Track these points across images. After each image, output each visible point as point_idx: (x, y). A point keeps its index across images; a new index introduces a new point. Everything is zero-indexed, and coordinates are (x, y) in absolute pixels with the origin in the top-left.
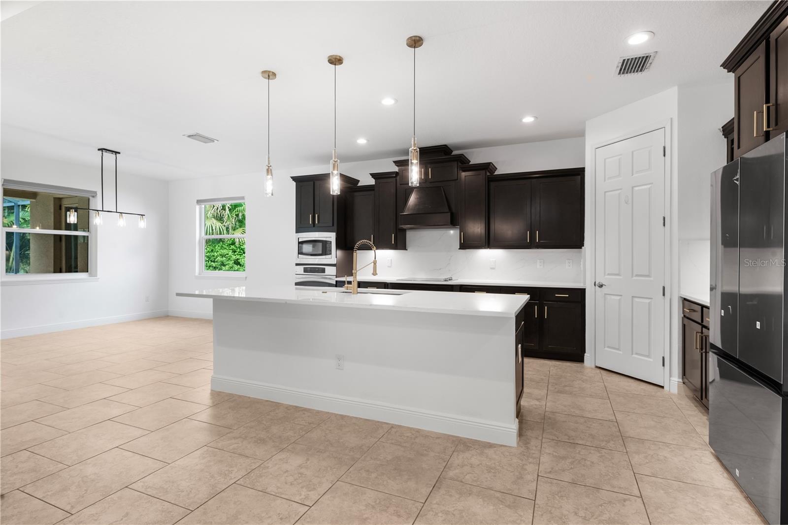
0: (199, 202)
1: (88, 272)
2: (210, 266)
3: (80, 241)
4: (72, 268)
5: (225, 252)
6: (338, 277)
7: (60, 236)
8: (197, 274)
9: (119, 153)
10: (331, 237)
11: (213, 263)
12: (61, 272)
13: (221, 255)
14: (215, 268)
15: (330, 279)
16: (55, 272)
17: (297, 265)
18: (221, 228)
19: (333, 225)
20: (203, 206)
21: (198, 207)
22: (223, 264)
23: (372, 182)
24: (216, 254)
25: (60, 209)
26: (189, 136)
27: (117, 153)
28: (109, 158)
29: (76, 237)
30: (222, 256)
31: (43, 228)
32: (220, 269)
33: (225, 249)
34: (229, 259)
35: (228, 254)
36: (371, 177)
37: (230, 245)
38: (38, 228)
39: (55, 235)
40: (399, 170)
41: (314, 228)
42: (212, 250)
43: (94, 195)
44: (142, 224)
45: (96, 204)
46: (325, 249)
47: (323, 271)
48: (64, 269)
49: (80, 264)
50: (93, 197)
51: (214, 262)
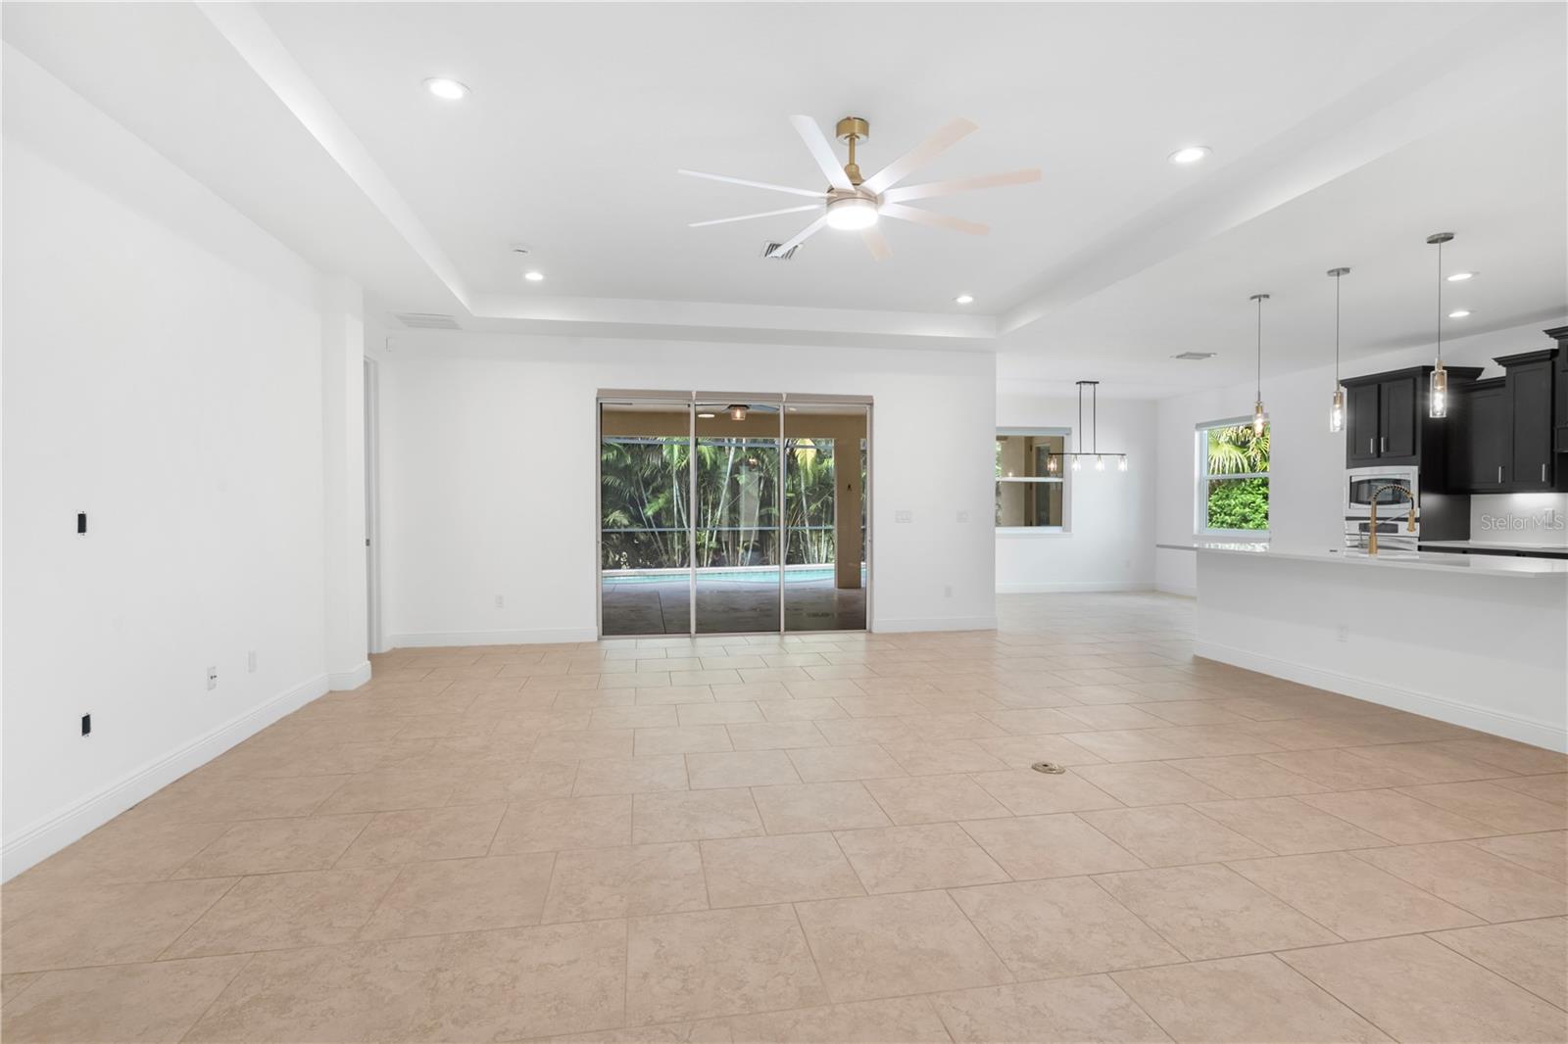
0: (1199, 426)
1: (1061, 525)
2: (1223, 523)
3: (1052, 488)
4: (1043, 521)
5: (1248, 498)
6: (1424, 540)
7: (1031, 484)
8: (1195, 532)
9: (1097, 383)
10: (1411, 473)
11: (1227, 517)
12: (1031, 525)
13: (1242, 504)
14: (1231, 525)
15: (1408, 542)
16: (1026, 525)
17: (1348, 519)
18: (1239, 460)
19: (1414, 453)
20: (1206, 432)
21: (1197, 435)
22: (1245, 519)
23: (1501, 372)
24: (1233, 502)
25: (1031, 450)
26: (1178, 357)
27: (1095, 383)
28: (1088, 389)
29: (1047, 485)
30: (1244, 505)
31: (1015, 475)
32: (1240, 527)
33: (1250, 493)
34: (1257, 510)
35: (1254, 502)
36: (1497, 364)
37: (1259, 486)
38: (1010, 474)
39: (1026, 483)
40: (1560, 344)
41: (1378, 459)
42: (1227, 496)
43: (1069, 431)
44: (1123, 466)
45: (1072, 445)
46: (1397, 493)
47: (1395, 529)
48: (1034, 522)
49: (1052, 516)
50: (1067, 434)
51: (1230, 515)
